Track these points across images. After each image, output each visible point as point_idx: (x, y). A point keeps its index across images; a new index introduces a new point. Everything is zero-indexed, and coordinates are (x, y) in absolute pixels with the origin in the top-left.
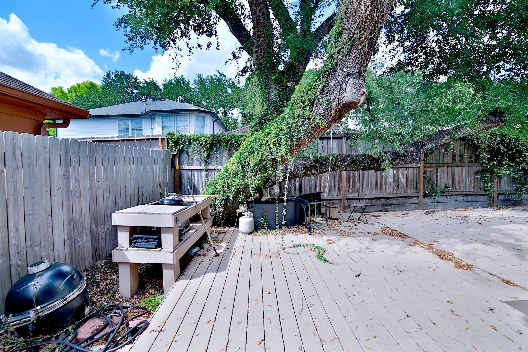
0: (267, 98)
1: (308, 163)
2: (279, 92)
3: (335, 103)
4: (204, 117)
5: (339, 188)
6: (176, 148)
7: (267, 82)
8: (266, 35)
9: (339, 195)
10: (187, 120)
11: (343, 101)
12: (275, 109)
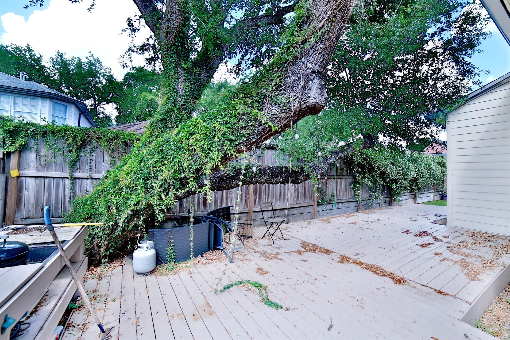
0: (174, 89)
1: (224, 174)
2: (190, 84)
3: (296, 104)
4: (66, 106)
5: (246, 200)
6: (13, 142)
7: (176, 70)
8: (183, 10)
9: (246, 207)
10: (37, 106)
11: (307, 102)
12: (184, 105)
